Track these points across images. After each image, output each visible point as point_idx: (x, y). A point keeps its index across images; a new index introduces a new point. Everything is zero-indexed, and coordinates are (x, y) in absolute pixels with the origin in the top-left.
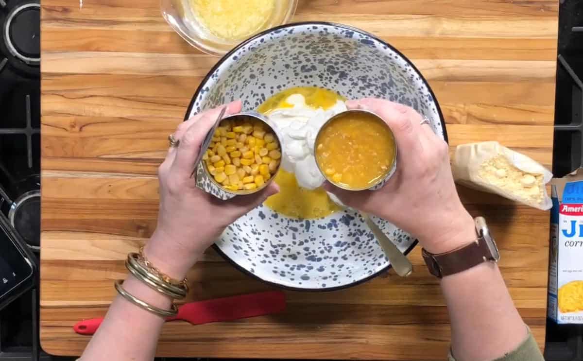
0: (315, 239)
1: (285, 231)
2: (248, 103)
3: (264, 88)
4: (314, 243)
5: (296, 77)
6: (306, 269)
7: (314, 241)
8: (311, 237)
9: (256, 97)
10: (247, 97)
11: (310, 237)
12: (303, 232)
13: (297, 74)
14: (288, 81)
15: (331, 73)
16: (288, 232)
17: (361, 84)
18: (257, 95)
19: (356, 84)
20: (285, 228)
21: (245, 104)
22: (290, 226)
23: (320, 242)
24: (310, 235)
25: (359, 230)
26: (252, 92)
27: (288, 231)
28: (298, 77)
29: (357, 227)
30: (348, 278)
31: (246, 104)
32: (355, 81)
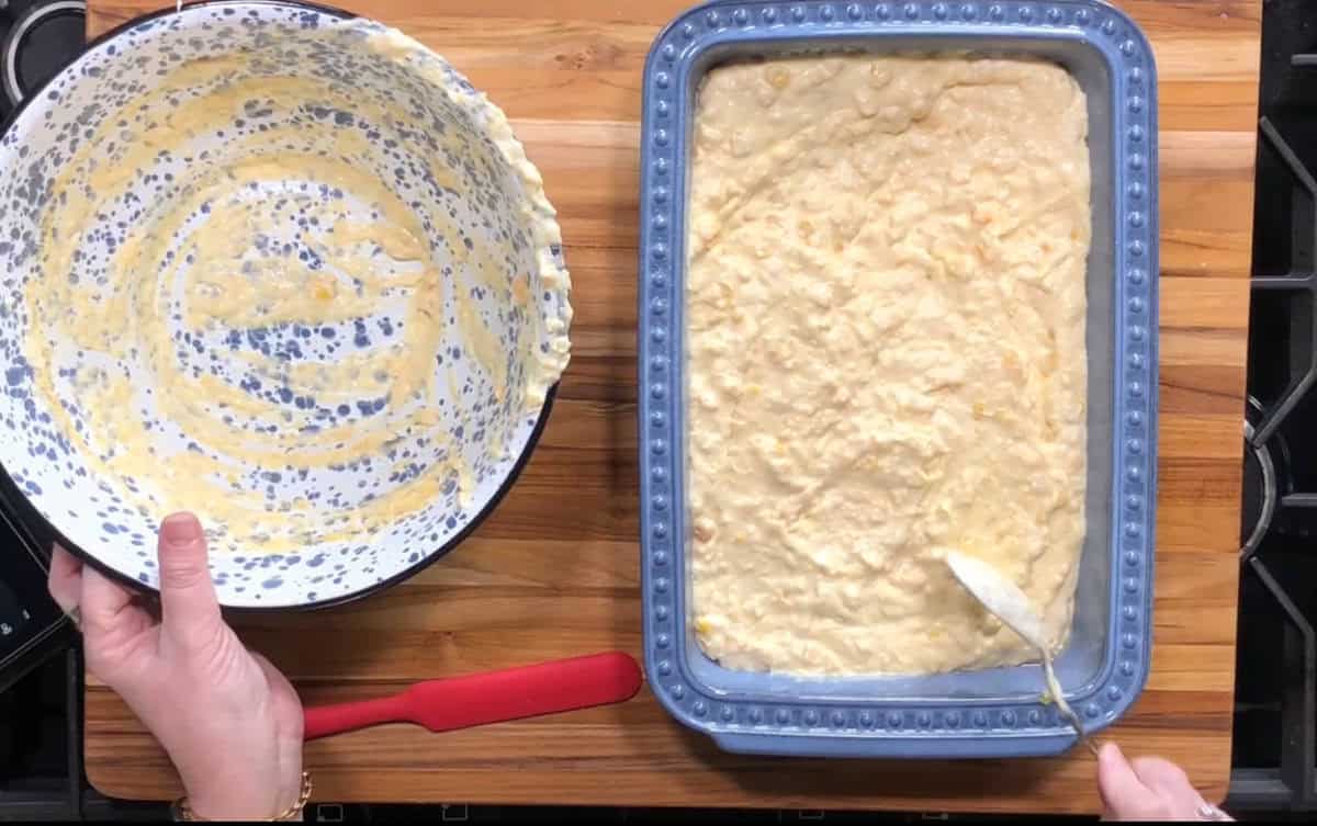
0: (317, 495)
1: (252, 482)
2: (136, 199)
3: (169, 160)
4: (314, 505)
5: (239, 130)
6: (282, 563)
7: (315, 500)
8: (311, 492)
9: (153, 184)
10: (130, 185)
11: (307, 492)
12: (293, 481)
13: (240, 124)
14: (223, 140)
15: (316, 114)
16: (258, 485)
17: (386, 134)
18: (155, 178)
19: (376, 135)
20: (252, 477)
21: (126, 201)
22: (263, 470)
23: (329, 502)
24: (308, 488)
25: (413, 466)
26: (140, 172)
27: (256, 482)
28: (245, 129)
29: (409, 461)
30: (366, 573)
31: (131, 201)
32: (373, 129)
